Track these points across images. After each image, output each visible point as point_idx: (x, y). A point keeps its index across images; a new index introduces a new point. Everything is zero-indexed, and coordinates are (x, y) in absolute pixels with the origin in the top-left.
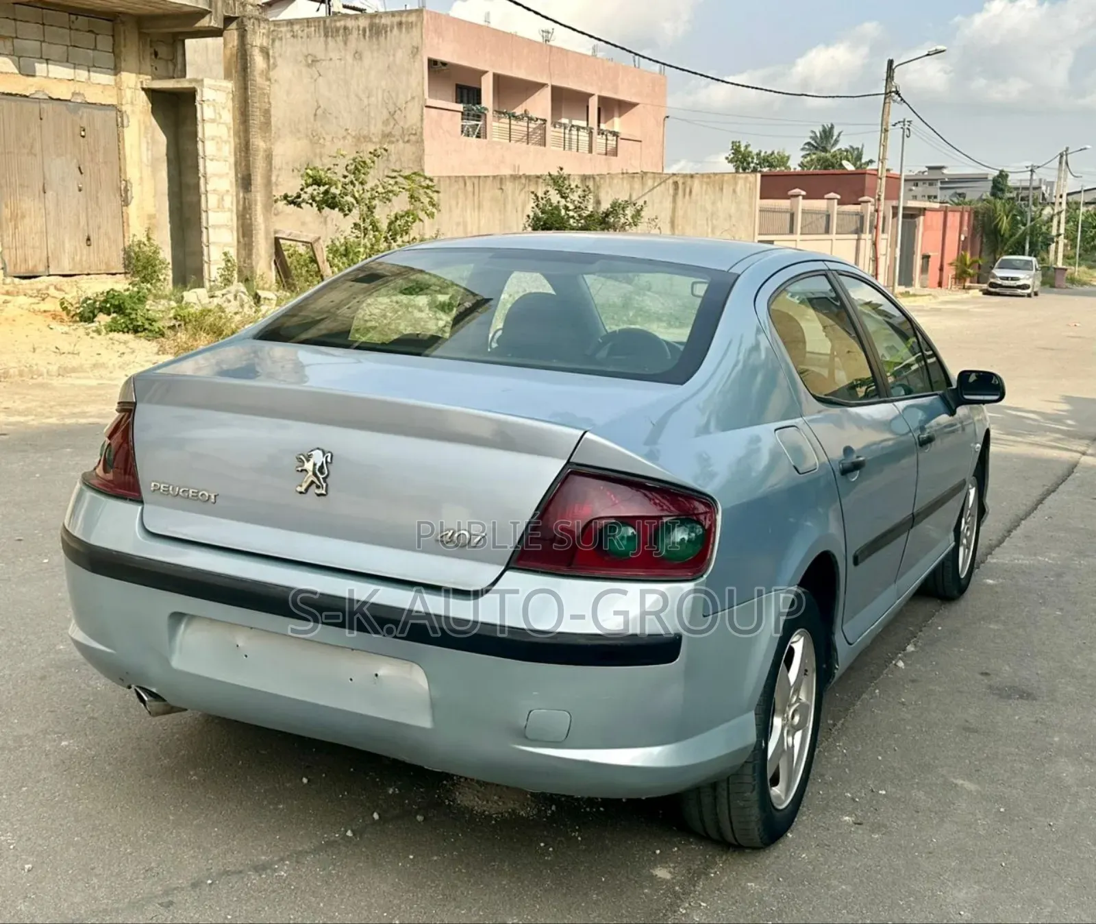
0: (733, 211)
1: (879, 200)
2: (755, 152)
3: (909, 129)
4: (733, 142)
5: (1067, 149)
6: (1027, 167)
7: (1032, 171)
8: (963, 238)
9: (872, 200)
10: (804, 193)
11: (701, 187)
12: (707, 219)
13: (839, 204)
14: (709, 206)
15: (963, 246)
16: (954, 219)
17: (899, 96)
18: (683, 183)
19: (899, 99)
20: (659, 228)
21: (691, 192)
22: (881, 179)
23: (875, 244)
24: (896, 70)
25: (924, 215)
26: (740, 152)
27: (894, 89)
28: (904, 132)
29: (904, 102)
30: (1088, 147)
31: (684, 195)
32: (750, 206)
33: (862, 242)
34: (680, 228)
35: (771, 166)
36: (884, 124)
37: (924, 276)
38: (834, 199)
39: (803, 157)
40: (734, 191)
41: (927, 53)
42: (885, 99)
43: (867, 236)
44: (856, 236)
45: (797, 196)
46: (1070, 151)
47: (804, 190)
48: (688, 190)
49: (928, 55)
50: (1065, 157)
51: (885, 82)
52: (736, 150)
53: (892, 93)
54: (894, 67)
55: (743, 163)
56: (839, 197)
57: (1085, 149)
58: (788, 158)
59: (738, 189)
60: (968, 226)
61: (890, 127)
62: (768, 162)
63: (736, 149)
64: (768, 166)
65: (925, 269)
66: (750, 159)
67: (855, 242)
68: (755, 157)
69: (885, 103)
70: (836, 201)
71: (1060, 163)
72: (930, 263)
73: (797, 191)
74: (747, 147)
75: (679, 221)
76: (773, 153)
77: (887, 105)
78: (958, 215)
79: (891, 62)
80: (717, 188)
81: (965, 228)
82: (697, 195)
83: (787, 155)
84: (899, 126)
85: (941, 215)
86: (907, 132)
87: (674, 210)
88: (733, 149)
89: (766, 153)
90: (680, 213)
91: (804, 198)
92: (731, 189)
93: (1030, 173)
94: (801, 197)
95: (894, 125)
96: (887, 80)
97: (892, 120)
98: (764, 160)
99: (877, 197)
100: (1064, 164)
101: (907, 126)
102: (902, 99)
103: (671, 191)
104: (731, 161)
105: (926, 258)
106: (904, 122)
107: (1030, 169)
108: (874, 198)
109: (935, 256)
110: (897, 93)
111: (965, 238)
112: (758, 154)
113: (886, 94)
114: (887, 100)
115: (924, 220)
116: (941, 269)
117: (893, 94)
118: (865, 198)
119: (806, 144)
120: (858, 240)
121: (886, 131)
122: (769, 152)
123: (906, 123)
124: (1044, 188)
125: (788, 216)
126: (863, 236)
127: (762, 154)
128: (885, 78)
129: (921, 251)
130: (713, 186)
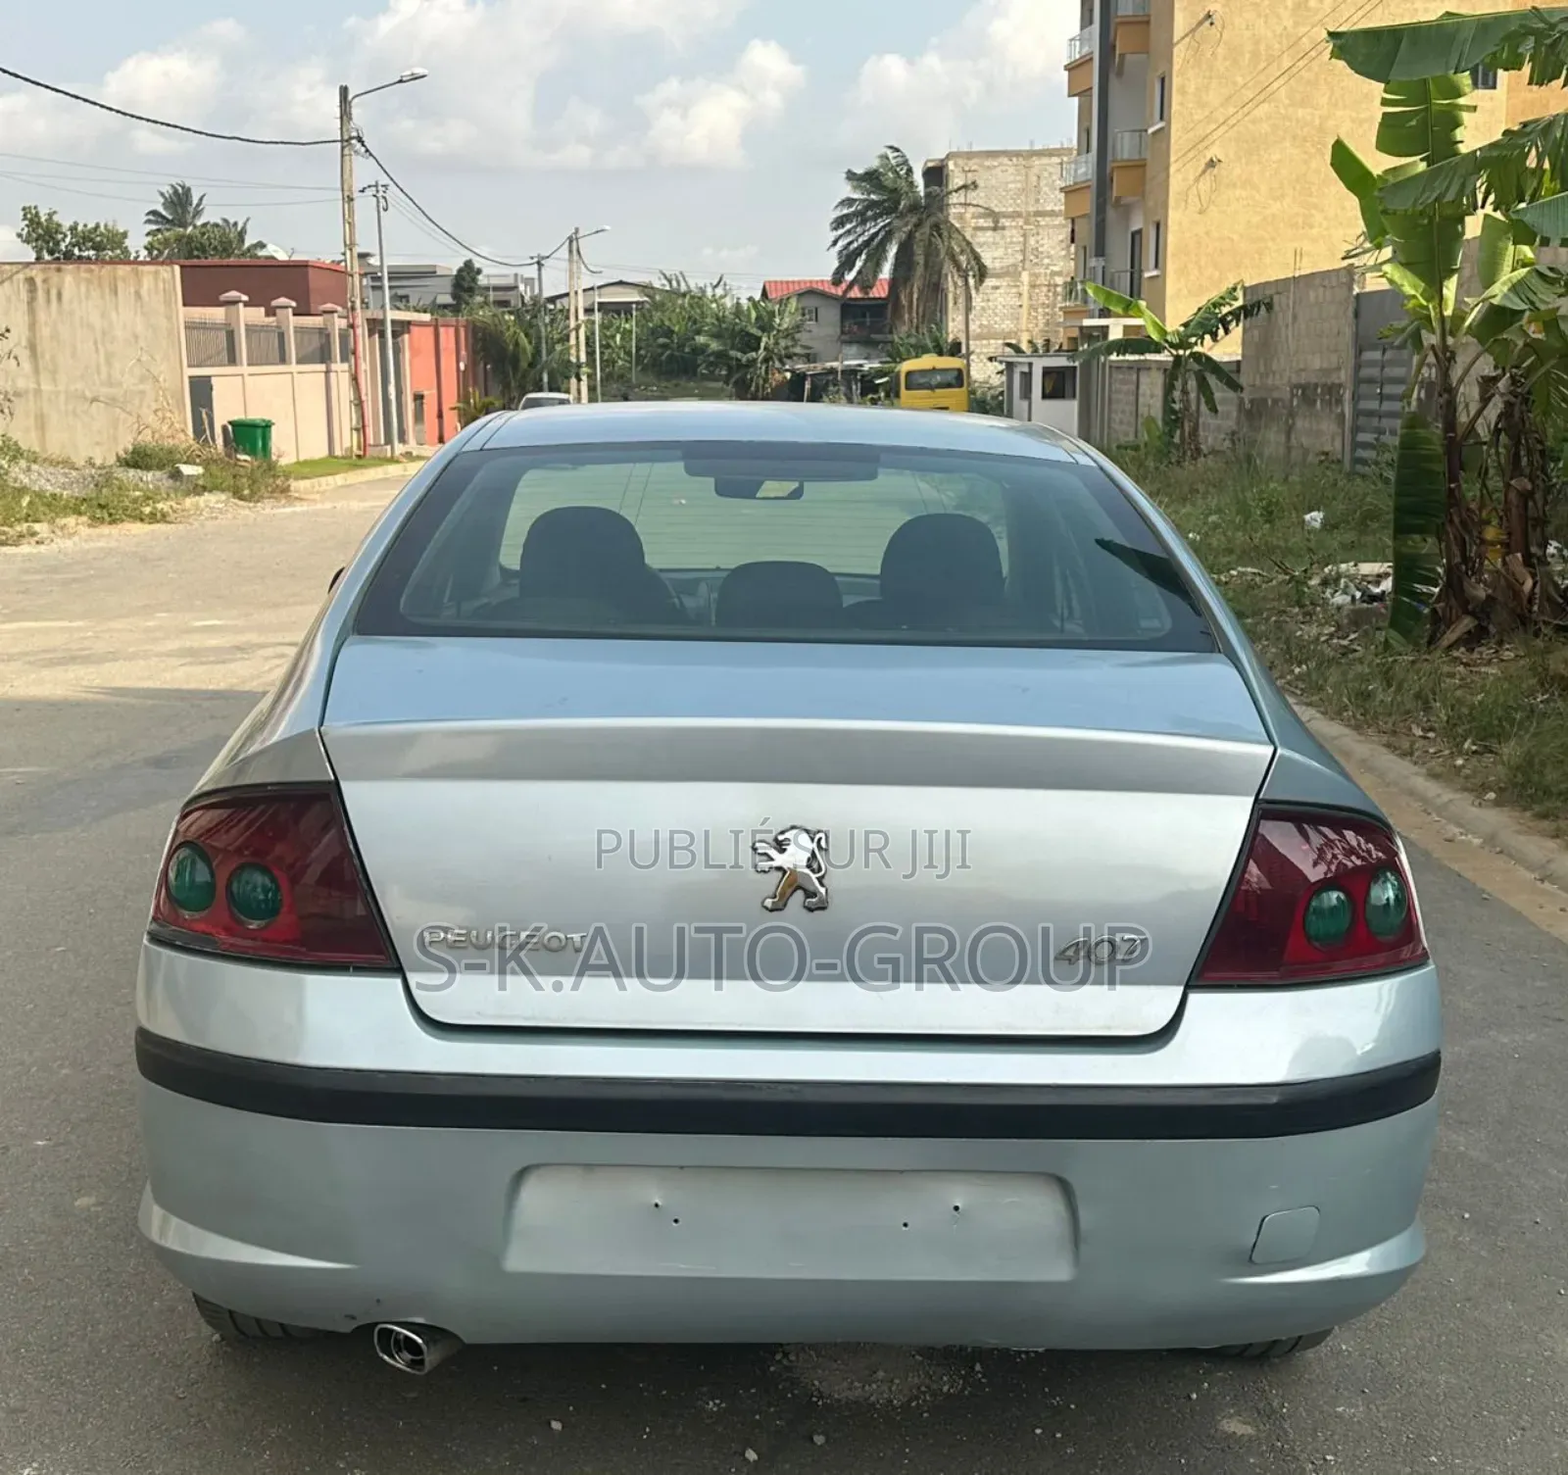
0: (140, 328)
1: (353, 309)
2: (66, 224)
3: (384, 198)
4: (24, 209)
5: (577, 231)
6: (532, 258)
7: (538, 263)
8: (462, 366)
9: (339, 309)
10: (245, 298)
11: (78, 286)
12: (96, 343)
13: (294, 315)
14: (95, 319)
15: (463, 379)
16: (447, 336)
17: (363, 145)
18: (45, 281)
19: (363, 149)
20: (16, 358)
21: (59, 295)
22: (352, 276)
23: (355, 379)
24: (353, 104)
25: (409, 332)
26: (39, 224)
27: (354, 134)
28: (378, 202)
29: (371, 155)
30: (607, 227)
31: (48, 301)
32: (169, 318)
33: (333, 376)
34: (47, 357)
35: (98, 247)
36: (346, 188)
37: (419, 427)
38: (287, 307)
39: (148, 234)
40: (138, 295)
41: (399, 79)
42: (343, 148)
43: (340, 368)
44: (323, 367)
45: (235, 302)
46: (580, 234)
47: (244, 293)
48: (54, 293)
49: (401, 81)
50: (575, 243)
51: (339, 121)
52: (31, 220)
53: (350, 141)
54: (350, 97)
55: (48, 242)
56: (294, 304)
57: (602, 230)
58: (125, 235)
59: (144, 292)
60: (467, 349)
61: (356, 195)
62: (91, 240)
63: (32, 218)
64: (93, 248)
65: (419, 416)
66: (60, 236)
67: (323, 375)
68: (69, 233)
69: (343, 156)
70: (290, 310)
71: (571, 251)
72: (425, 406)
73: (233, 294)
74: (50, 215)
75: (45, 345)
76: (97, 226)
77: (347, 158)
78: (452, 330)
79: (344, 91)
80: (107, 291)
81: (463, 353)
82: (71, 302)
83: (121, 231)
84: (371, 192)
85: (431, 330)
86: (382, 203)
87: (33, 326)
88: (25, 218)
89: (85, 226)
90: (45, 332)
91: (246, 304)
92: (132, 290)
93: (536, 266)
94: (241, 305)
95: (362, 191)
96: (341, 118)
97: (357, 186)
98: (84, 238)
99: (349, 304)
100: (575, 252)
101: (381, 194)
102: (367, 151)
103: (24, 295)
104: (27, 241)
105: (419, 398)
106: (376, 186)
107: (536, 260)
108: (344, 306)
109: (430, 394)
110: (360, 140)
111: (466, 366)
112: (73, 229)
113: (342, 141)
114: (346, 151)
115: (411, 341)
116: (440, 416)
117: (354, 141)
118: (329, 306)
119: (148, 214)
120: (327, 372)
121: (351, 199)
122: (91, 225)
123: (380, 188)
124: (522, 287)
125: (223, 335)
126: (334, 367)
127: (80, 228)
128: (338, 115)
129: (411, 388)
130: (100, 285)
